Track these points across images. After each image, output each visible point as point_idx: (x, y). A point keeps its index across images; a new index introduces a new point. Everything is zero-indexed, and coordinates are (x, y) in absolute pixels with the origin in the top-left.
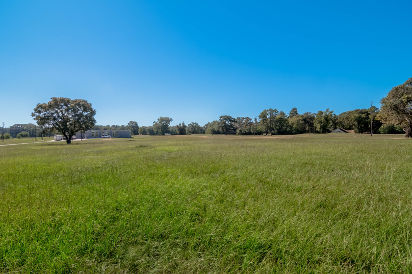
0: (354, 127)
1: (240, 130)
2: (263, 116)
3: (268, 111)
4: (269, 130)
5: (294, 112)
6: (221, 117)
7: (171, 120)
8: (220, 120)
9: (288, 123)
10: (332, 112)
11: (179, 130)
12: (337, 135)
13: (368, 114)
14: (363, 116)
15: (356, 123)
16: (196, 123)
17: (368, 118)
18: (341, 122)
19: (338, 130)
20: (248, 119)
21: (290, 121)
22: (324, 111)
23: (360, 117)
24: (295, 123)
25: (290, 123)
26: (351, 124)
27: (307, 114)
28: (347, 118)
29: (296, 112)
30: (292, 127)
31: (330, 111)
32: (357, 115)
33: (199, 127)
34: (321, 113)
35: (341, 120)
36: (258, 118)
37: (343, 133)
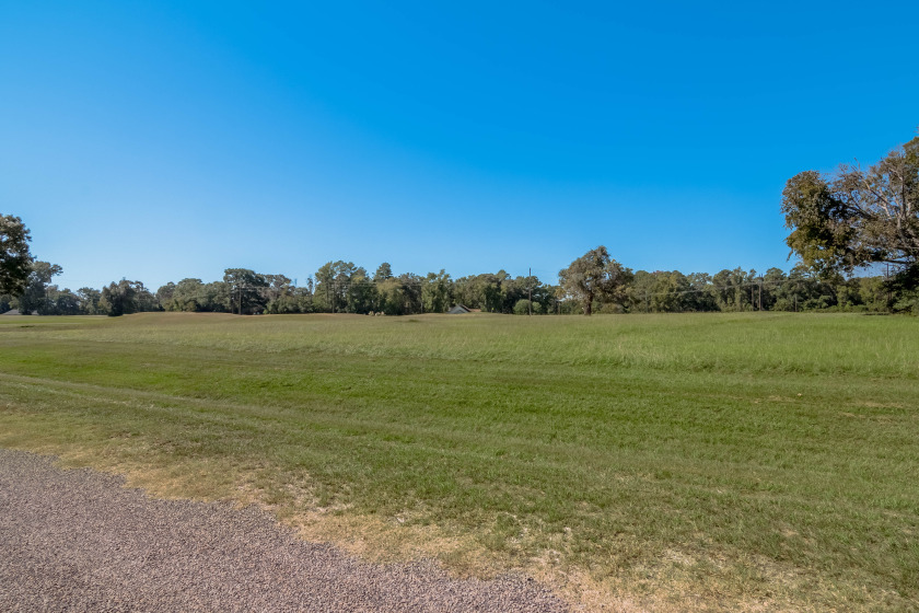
0: (480, 304)
1: (274, 305)
2: (325, 274)
3: (336, 265)
4: (339, 305)
5: (385, 270)
6: (228, 272)
7: (57, 269)
8: (225, 278)
9: (375, 293)
10: (447, 276)
11: (110, 300)
12: (456, 318)
13: (499, 283)
14: (494, 285)
15: (484, 297)
16: (137, 282)
17: (499, 289)
18: (460, 295)
19: (458, 308)
20: (281, 280)
21: (381, 288)
22: (437, 272)
23: (489, 288)
24: (391, 294)
25: (380, 292)
26: (475, 298)
27: (406, 276)
28: (471, 288)
29: (389, 272)
30: (384, 301)
31: (446, 272)
32: (485, 284)
33: (146, 294)
34: (433, 276)
35: (461, 291)
36: (314, 278)
37: (466, 314)
